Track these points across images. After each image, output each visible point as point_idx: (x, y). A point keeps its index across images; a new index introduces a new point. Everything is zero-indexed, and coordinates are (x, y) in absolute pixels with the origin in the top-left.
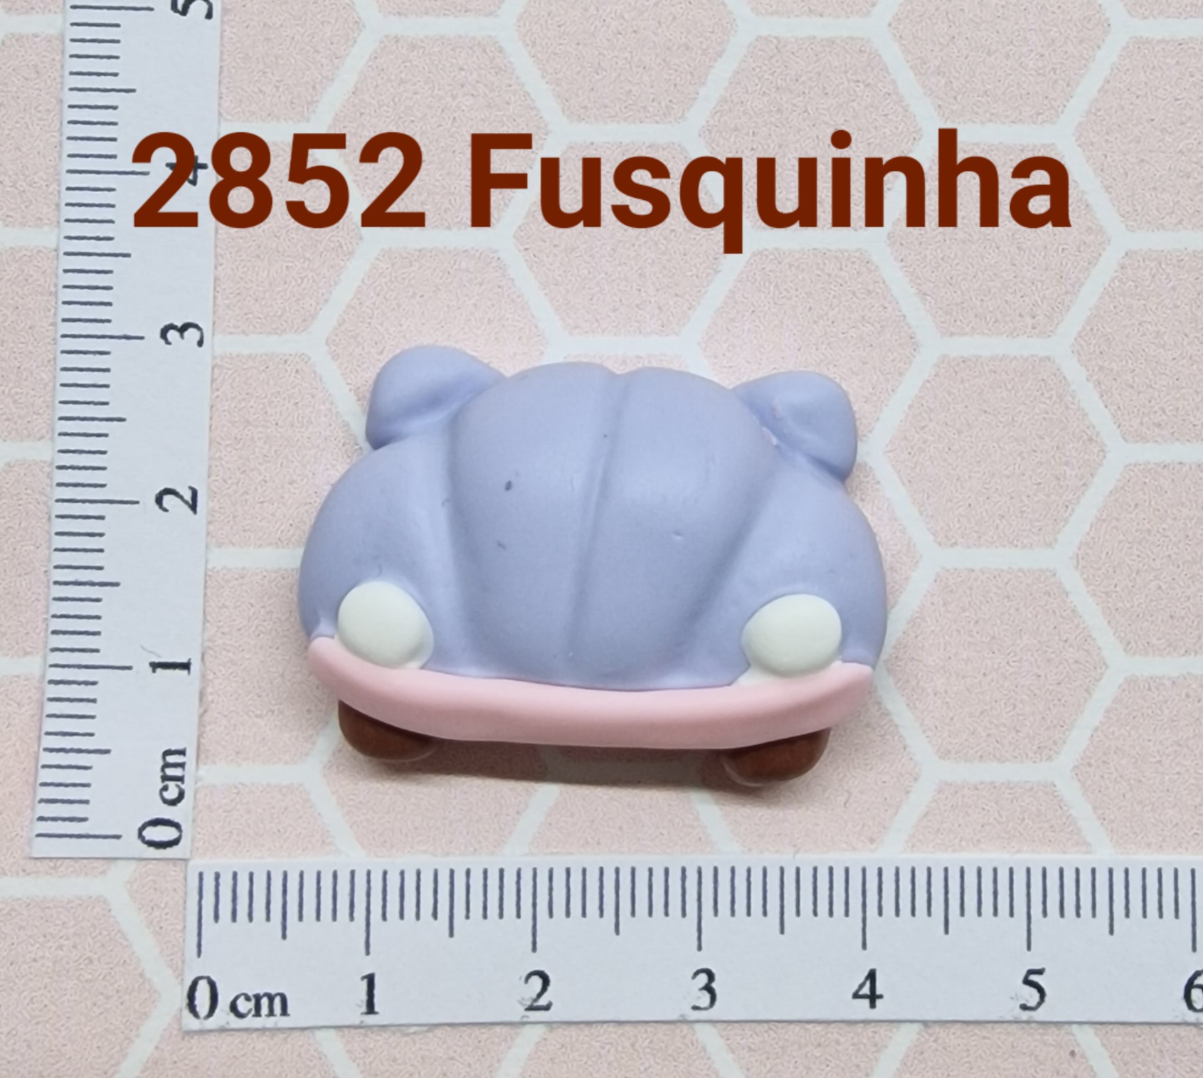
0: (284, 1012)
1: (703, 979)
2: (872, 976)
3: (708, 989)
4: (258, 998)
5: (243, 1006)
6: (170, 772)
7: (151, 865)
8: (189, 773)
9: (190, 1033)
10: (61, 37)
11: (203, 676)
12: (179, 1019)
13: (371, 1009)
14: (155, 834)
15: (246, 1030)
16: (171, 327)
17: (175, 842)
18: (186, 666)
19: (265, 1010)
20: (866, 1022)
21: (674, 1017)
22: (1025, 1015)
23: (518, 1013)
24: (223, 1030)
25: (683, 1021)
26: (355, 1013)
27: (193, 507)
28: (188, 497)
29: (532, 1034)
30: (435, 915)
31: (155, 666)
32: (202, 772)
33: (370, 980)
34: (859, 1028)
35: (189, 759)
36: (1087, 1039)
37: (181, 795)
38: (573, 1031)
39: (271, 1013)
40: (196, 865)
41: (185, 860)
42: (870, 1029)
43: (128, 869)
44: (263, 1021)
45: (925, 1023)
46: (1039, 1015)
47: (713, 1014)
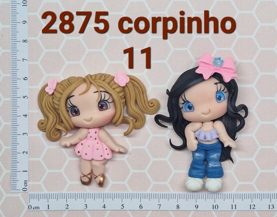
0: (39, 209)
1: (86, 205)
2: (105, 205)
3: (86, 206)
4: (36, 207)
5: (34, 208)
6: (25, 183)
7: (24, 193)
8: (27, 183)
9: (28, 211)
10: (10, 101)
11: (29, 172)
12: (27, 210)
13: (49, 208)
14: (24, 190)
15: (35, 211)
16: (24, 133)
17: (26, 190)
18: (27, 171)
19: (37, 208)
20: (104, 210)
21: (82, 209)
22: (122, 209)
23: (65, 209)
24: (32, 211)
25: (83, 210)
26: (47, 209)
27: (27, 154)
28: (26, 152)
29: (67, 211)
30: (55, 198)
31: (23, 171)
32: (29, 183)
33: (48, 205)
34: (103, 211)
35: (27, 181)
36: (129, 212)
37: (27, 185)
38: (71, 211)
39: (38, 209)
40: (29, 193)
41: (27, 192)
42: (105, 211)
43: (21, 193)
44: (36, 210)
45: (111, 210)
46: (123, 209)
47: (87, 209)
